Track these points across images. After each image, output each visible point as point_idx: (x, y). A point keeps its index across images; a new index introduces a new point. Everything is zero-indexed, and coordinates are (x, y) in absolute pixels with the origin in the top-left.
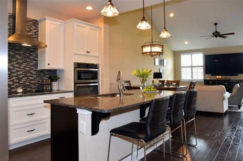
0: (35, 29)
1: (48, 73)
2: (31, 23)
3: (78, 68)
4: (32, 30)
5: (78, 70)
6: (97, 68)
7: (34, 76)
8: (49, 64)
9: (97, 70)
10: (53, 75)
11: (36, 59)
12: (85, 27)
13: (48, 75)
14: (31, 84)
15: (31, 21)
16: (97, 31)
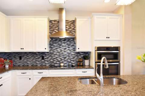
0: (73, 26)
1: (82, 54)
2: (71, 23)
3: (98, 50)
4: (71, 27)
5: (98, 53)
6: (118, 50)
7: (73, 56)
8: (79, 49)
9: (118, 52)
10: (86, 56)
11: (75, 45)
12: (105, 18)
13: (82, 55)
14: (71, 61)
15: (70, 22)
16: (118, 18)
